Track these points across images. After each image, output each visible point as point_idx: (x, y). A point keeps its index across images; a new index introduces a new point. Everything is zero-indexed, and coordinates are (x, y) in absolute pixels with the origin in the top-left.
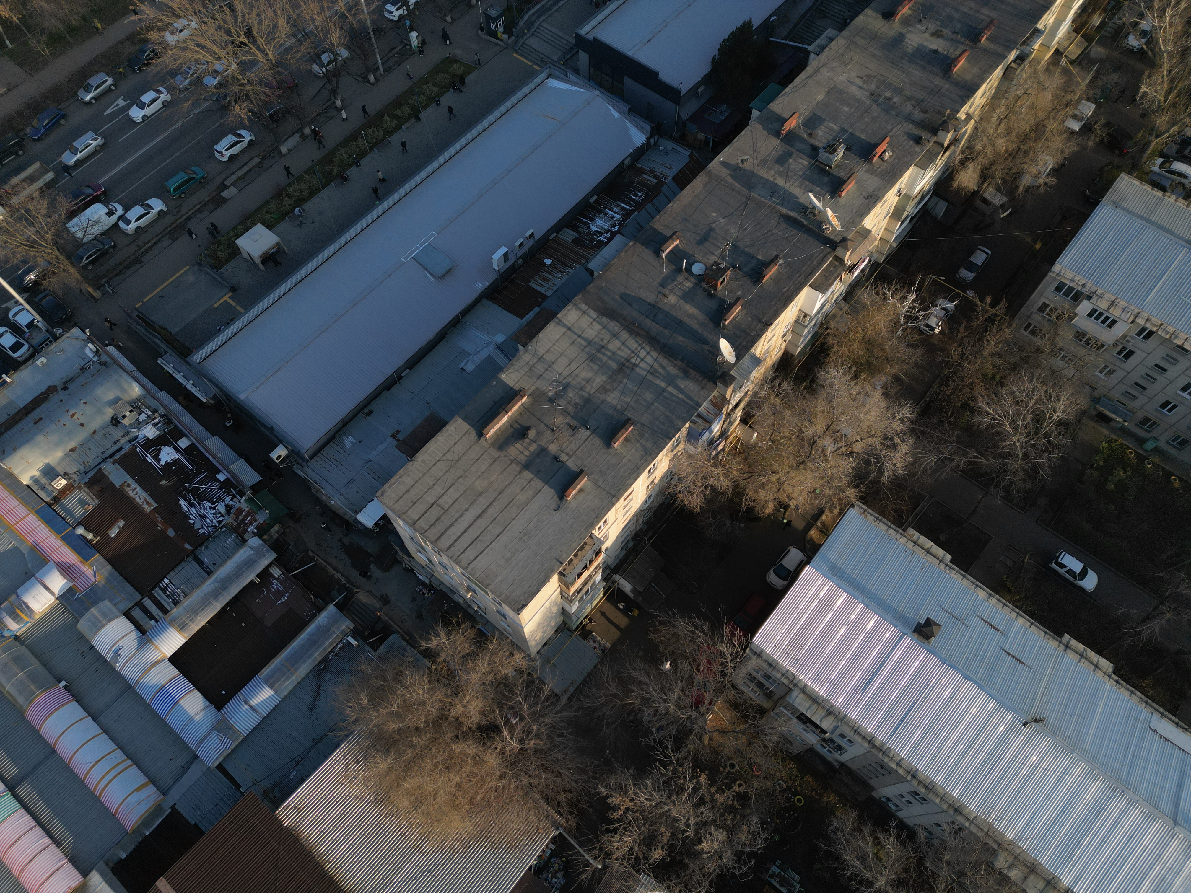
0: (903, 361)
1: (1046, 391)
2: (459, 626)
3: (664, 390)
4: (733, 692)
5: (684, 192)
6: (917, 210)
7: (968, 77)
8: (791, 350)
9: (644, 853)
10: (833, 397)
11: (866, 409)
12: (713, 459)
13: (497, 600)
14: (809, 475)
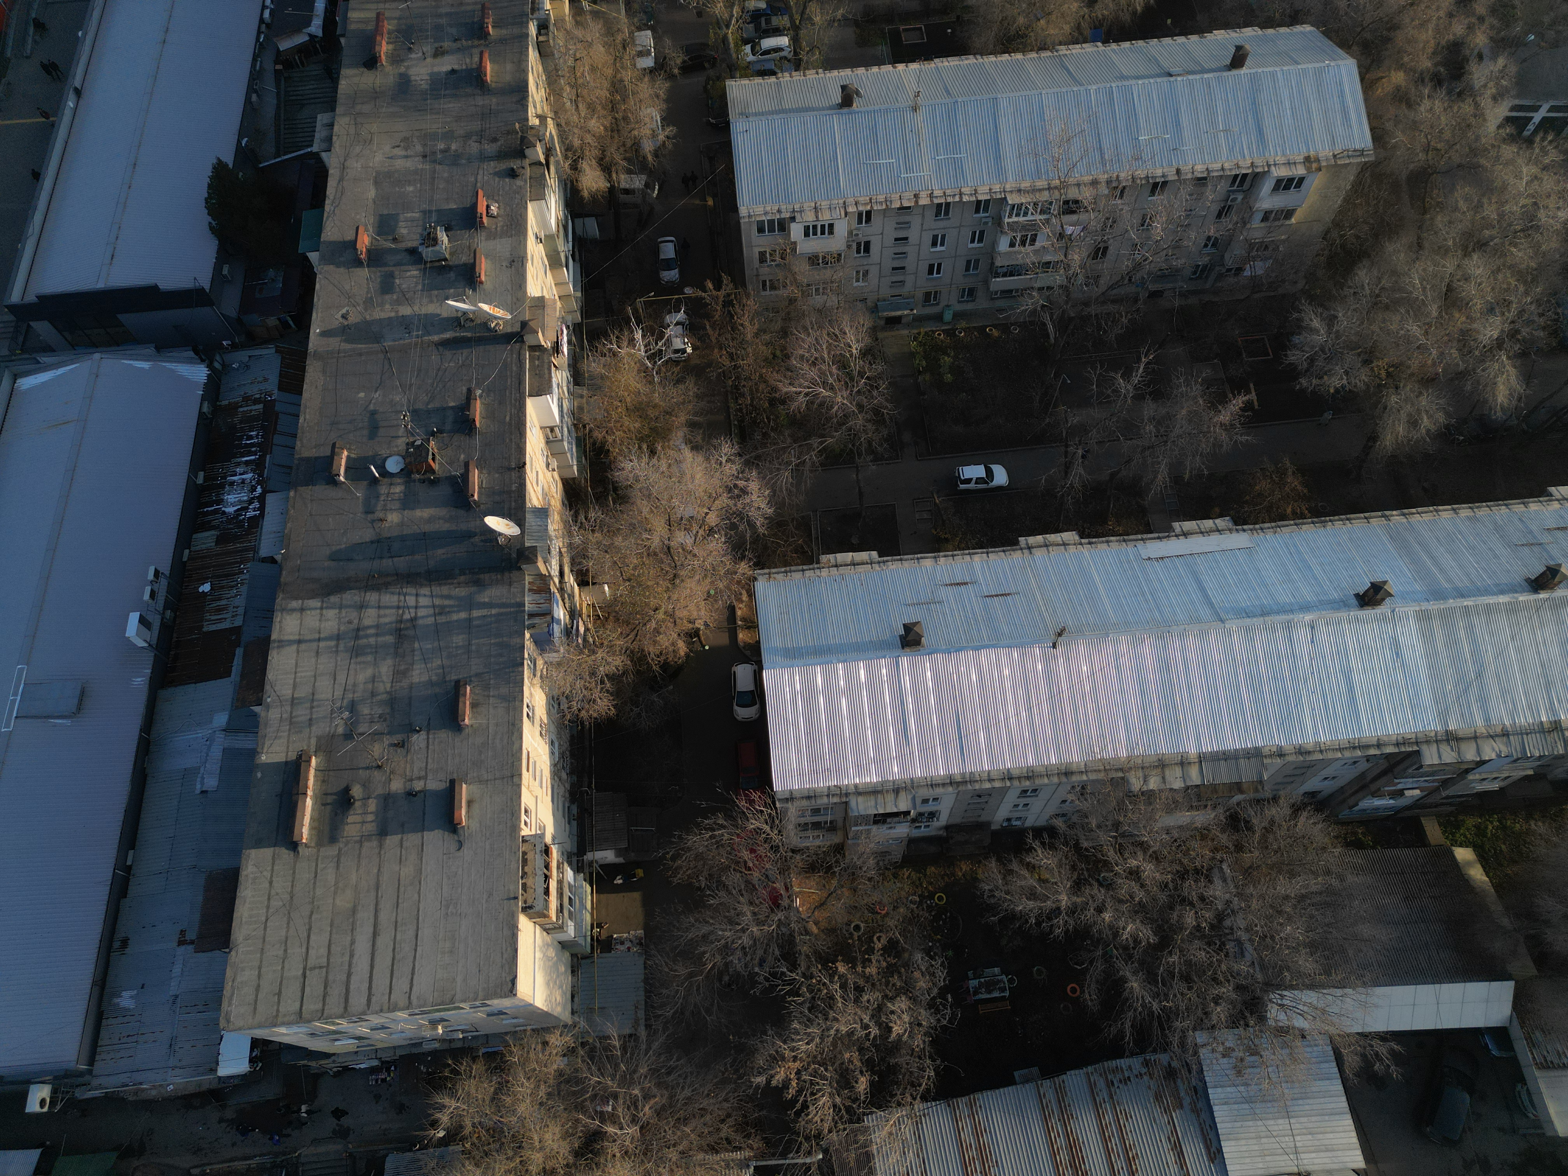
0: (683, 403)
1: (828, 334)
2: (459, 1073)
3: (470, 620)
4: (798, 857)
5: (305, 395)
6: (571, 244)
7: (508, 78)
8: (568, 475)
9: (849, 1098)
10: (648, 488)
11: (689, 476)
12: (584, 647)
13: (477, 1003)
14: (691, 584)
